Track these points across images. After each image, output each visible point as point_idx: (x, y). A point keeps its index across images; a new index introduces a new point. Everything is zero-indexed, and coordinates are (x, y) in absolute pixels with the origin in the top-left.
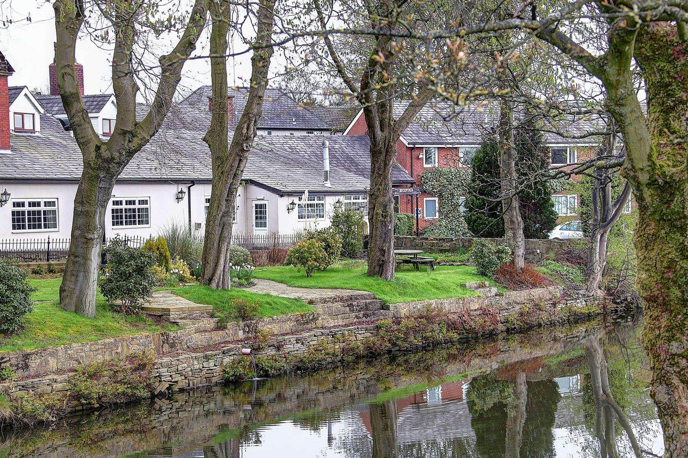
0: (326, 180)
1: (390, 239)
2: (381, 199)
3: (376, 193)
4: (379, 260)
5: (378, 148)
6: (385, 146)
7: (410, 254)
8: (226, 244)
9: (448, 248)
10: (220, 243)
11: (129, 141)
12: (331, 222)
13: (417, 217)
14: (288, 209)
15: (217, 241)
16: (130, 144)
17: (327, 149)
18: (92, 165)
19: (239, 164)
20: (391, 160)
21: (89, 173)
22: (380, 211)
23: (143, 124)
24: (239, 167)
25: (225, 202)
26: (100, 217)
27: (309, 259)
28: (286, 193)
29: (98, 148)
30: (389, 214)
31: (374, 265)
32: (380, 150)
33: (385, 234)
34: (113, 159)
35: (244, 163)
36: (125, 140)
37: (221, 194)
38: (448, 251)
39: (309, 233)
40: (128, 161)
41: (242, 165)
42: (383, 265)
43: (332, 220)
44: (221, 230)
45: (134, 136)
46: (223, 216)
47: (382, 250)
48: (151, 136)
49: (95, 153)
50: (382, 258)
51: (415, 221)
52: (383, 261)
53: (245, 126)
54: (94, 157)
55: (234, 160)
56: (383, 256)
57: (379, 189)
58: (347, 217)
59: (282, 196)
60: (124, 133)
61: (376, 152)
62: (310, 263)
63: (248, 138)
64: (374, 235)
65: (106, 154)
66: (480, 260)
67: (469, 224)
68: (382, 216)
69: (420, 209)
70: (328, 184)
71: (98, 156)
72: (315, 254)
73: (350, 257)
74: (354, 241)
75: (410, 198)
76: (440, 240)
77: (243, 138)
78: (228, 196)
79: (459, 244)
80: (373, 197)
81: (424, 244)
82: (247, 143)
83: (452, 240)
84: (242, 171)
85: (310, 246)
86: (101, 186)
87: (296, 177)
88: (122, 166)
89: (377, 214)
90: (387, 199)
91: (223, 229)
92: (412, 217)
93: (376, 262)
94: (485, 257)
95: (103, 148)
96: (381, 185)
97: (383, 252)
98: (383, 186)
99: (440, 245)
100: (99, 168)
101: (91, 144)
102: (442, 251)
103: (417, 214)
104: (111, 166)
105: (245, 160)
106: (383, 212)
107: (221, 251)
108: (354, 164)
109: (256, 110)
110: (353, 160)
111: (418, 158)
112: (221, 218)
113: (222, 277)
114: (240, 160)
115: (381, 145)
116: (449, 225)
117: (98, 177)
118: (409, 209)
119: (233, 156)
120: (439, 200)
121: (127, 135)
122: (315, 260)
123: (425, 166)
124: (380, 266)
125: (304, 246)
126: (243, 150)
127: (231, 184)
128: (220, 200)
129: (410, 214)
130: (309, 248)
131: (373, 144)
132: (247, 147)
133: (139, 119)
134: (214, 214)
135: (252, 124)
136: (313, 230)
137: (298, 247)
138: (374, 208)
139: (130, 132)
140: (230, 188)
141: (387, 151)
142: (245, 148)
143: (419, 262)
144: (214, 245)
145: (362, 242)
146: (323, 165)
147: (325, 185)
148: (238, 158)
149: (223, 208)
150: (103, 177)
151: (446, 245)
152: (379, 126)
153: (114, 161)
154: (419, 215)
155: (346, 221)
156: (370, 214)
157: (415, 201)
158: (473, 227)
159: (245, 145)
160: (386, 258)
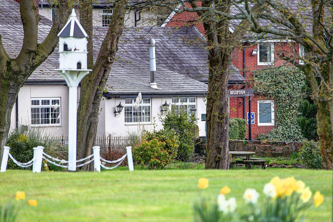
0: (152, 81)
1: (226, 138)
2: (217, 103)
3: (213, 97)
4: (215, 157)
5: (215, 58)
6: (221, 56)
7: (243, 155)
8: (92, 139)
9: (280, 152)
10: (88, 138)
11: (33, 58)
12: (163, 124)
13: (250, 122)
14: (115, 112)
15: (85, 136)
16: (34, 61)
17: (154, 48)
18: (5, 76)
19: (104, 73)
20: (227, 68)
21: (2, 82)
22: (217, 114)
23: (43, 45)
24: (104, 76)
25: (92, 105)
26: (8, 115)
27: (152, 156)
28: (113, 95)
29: (9, 63)
30: (225, 116)
31: (211, 161)
32: (217, 59)
33: (222, 134)
34: (21, 71)
35: (108, 73)
36: (30, 58)
37: (89, 98)
38: (281, 155)
39: (148, 134)
40: (31, 73)
41: (106, 75)
42: (219, 161)
43: (164, 123)
44: (88, 128)
45: (36, 54)
46: (90, 116)
47: (219, 148)
48: (49, 55)
49: (6, 67)
50: (219, 156)
51: (247, 128)
52: (219, 158)
53: (110, 42)
54: (6, 70)
55: (100, 71)
56: (220, 153)
57: (216, 94)
58: (180, 120)
59: (109, 98)
60: (30, 52)
61: (213, 61)
62: (152, 160)
63: (112, 53)
64: (211, 135)
65: (15, 68)
66: (309, 161)
67: (303, 128)
68: (219, 118)
69: (253, 113)
70: (154, 86)
71: (9, 69)
72: (157, 152)
73: (183, 161)
74: (186, 145)
75: (241, 100)
76: (273, 143)
77: (108, 52)
78: (94, 100)
79: (292, 148)
80: (211, 101)
81: (257, 148)
82: (111, 56)
83: (284, 144)
84: (106, 79)
85: (152, 145)
86: (10, 92)
87: (120, 78)
88: (27, 77)
89: (214, 116)
90: (223, 103)
91: (90, 127)
92: (244, 123)
93: (213, 159)
94: (314, 158)
95: (13, 63)
96: (218, 90)
97: (219, 150)
98: (220, 91)
99: (273, 148)
100: (10, 79)
101: (4, 60)
102: (274, 155)
103: (250, 118)
104: (19, 77)
105: (109, 71)
106: (219, 114)
107: (88, 145)
108: (177, 62)
109: (118, 29)
110: (177, 56)
111: (251, 55)
112: (89, 117)
113: (89, 167)
114: (105, 71)
115: (219, 55)
116: (286, 133)
117: (8, 85)
118: (241, 113)
119: (100, 67)
120: (276, 103)
121: (32, 54)
122: (157, 158)
123: (259, 64)
124: (217, 162)
125: (147, 145)
126: (108, 63)
127: (97, 90)
128: (88, 103)
129: (241, 119)
130: (152, 147)
131: (211, 54)
132: (111, 59)
133: (39, 42)
134: (83, 114)
135: (115, 40)
136: (152, 132)
137: (141, 145)
138: (211, 111)
139: (34, 52)
140: (96, 93)
141: (223, 60)
142: (109, 61)
143: (251, 163)
144: (82, 140)
145: (193, 146)
146: (149, 66)
147: (152, 86)
148: (103, 69)
149: (91, 110)
150: (12, 85)
151: (279, 149)
152: (217, 38)
153: (22, 73)
154: (252, 121)
155: (178, 125)
156: (208, 116)
157: (247, 104)
158: (306, 131)
159: (109, 58)
160: (222, 155)
